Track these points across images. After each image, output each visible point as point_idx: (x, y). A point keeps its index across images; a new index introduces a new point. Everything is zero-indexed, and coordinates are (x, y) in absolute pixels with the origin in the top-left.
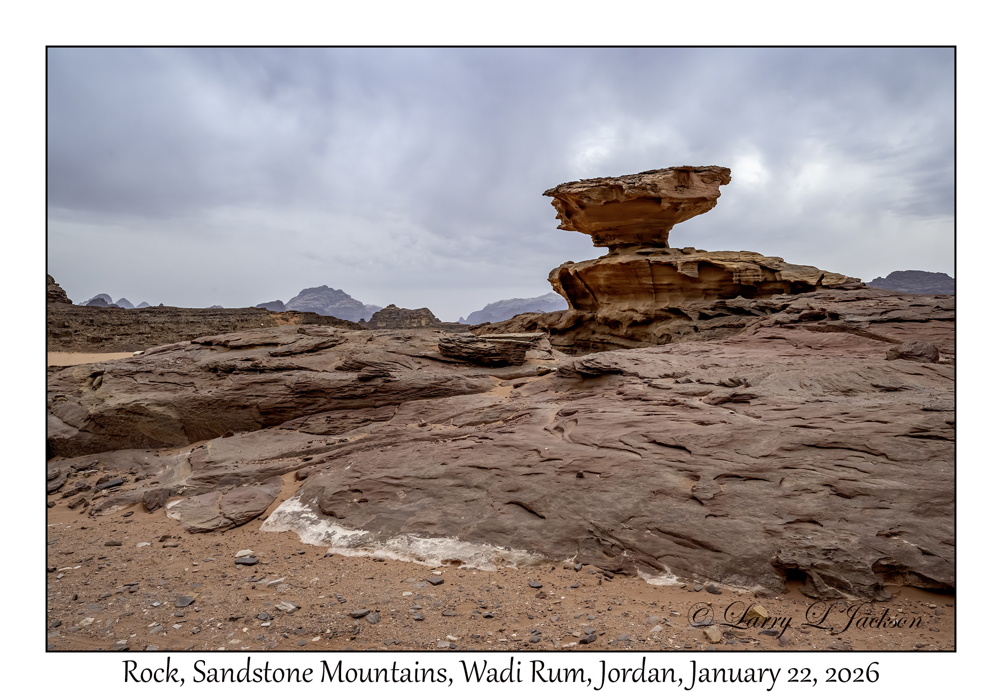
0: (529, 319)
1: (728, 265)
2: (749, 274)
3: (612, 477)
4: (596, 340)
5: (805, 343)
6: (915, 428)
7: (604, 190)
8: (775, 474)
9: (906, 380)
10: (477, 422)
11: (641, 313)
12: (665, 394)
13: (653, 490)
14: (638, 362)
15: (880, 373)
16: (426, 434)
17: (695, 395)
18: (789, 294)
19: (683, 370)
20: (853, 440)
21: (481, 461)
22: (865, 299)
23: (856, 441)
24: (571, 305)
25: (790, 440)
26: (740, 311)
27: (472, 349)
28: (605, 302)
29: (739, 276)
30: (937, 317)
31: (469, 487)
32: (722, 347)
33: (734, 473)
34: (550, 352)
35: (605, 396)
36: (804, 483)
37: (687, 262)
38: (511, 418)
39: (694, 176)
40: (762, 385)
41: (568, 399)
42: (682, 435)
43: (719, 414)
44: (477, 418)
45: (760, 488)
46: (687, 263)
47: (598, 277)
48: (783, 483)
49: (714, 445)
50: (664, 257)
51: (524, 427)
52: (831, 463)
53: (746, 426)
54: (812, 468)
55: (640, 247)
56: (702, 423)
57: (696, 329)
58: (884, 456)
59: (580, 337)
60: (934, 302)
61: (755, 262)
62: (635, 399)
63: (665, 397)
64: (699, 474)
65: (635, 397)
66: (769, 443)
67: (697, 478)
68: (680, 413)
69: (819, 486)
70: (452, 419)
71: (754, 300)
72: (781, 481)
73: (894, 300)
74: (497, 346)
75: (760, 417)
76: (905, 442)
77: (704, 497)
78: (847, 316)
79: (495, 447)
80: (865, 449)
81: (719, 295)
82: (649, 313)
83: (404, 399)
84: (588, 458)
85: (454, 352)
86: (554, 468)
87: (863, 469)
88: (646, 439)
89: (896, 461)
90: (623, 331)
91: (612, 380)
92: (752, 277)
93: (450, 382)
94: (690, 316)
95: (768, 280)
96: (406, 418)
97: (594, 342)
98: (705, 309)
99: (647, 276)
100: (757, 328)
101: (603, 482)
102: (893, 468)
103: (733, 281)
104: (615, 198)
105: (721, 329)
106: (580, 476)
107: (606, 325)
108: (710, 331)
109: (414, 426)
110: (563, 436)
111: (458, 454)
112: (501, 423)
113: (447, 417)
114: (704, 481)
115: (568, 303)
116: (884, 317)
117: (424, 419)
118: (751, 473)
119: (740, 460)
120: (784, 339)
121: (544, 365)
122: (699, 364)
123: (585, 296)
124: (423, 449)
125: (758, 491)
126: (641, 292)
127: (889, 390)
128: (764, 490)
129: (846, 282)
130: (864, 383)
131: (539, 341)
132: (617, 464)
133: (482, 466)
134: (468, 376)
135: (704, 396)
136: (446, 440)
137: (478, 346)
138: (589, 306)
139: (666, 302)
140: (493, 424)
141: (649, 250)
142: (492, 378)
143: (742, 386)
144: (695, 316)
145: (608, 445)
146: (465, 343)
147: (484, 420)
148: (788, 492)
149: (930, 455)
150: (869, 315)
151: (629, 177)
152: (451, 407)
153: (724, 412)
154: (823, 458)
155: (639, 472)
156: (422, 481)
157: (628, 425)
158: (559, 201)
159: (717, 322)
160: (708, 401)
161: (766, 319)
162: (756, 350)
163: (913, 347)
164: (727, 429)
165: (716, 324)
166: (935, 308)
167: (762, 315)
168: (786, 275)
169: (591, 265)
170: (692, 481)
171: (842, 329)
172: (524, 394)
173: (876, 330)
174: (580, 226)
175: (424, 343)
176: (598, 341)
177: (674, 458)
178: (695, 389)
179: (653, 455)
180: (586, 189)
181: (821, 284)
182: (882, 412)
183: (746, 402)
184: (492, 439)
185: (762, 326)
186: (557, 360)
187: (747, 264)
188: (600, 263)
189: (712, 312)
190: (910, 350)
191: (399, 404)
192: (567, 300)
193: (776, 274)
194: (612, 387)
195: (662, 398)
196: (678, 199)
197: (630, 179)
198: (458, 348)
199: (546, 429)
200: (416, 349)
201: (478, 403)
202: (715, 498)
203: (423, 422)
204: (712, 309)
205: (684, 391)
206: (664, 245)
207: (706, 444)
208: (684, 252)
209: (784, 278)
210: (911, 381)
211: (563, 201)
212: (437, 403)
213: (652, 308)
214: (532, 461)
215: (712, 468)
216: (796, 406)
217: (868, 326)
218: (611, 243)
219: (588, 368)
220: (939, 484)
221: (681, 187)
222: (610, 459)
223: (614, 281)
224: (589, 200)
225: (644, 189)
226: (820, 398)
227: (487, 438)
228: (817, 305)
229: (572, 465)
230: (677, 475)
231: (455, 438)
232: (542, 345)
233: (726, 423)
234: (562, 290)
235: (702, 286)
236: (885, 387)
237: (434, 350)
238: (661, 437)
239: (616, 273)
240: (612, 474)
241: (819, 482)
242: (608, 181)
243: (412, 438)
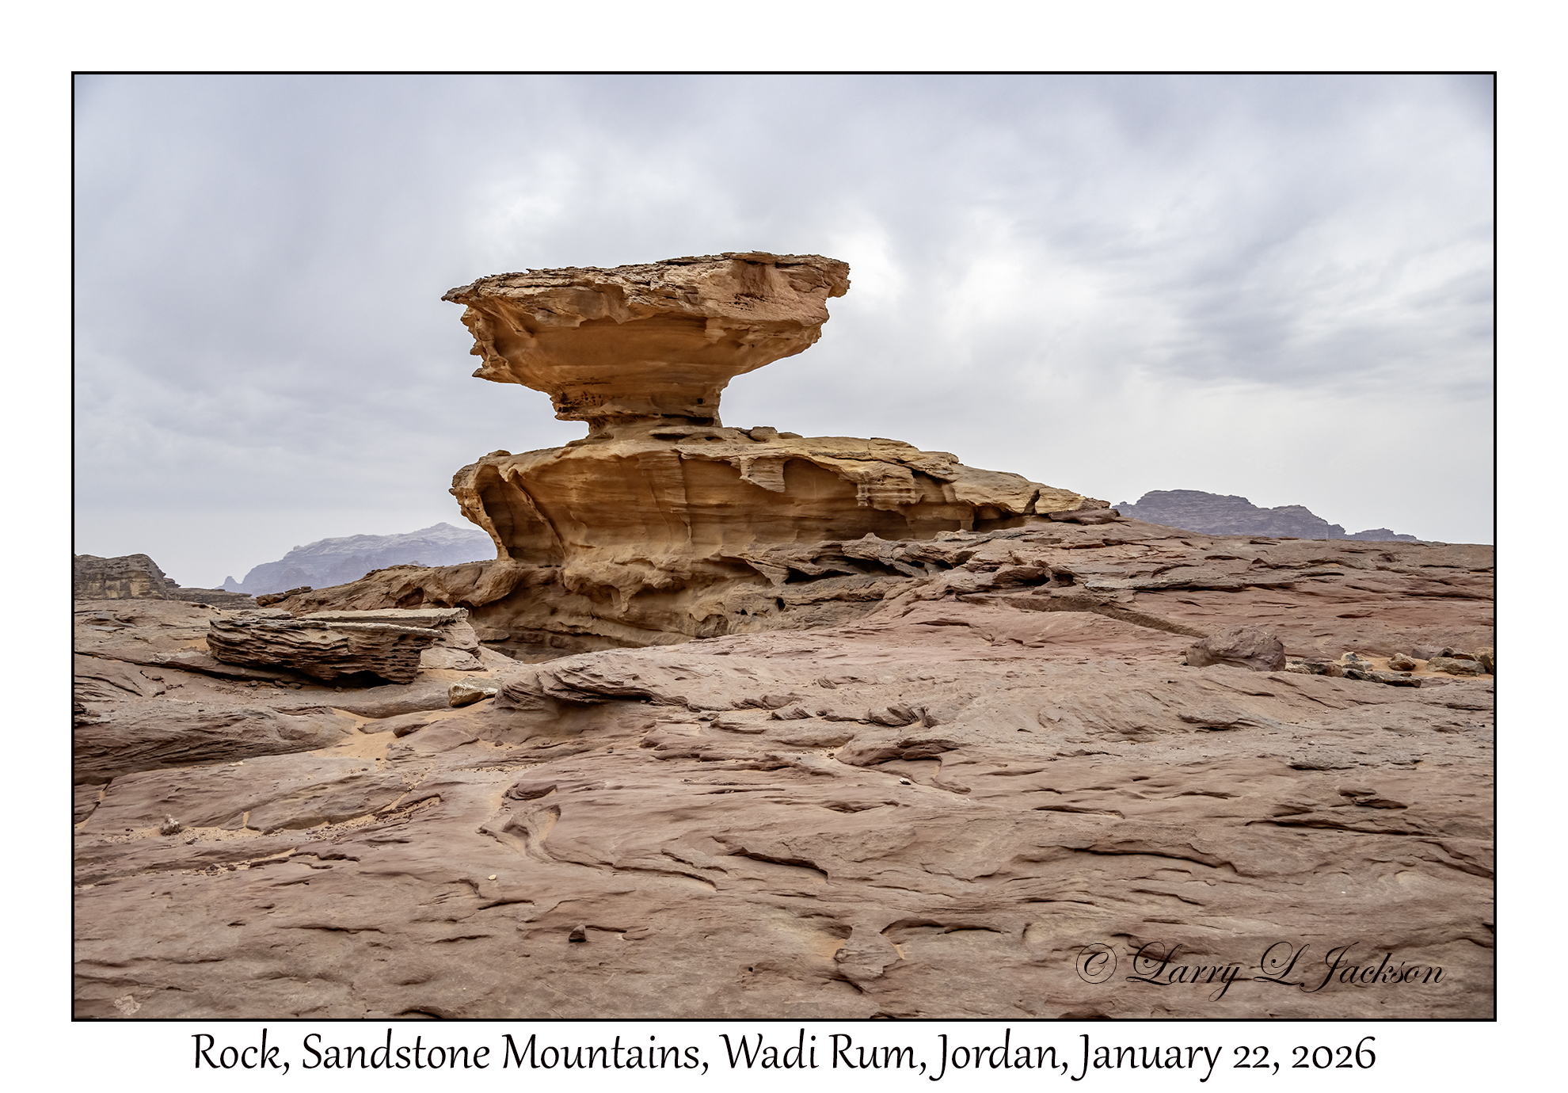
0: (404, 581)
1: (846, 466)
2: (889, 487)
3: (653, 939)
4: (560, 628)
5: (1010, 634)
6: (1283, 806)
7: (581, 295)
8: (1010, 915)
9: (1244, 706)
10: (310, 820)
11: (660, 569)
12: (751, 745)
13: (748, 963)
14: (683, 674)
15: (1191, 692)
16: (183, 854)
17: (816, 745)
18: (969, 531)
19: (784, 692)
20: (1164, 835)
21: (331, 912)
22: (1121, 543)
23: (1170, 838)
24: (503, 549)
25: (1037, 839)
26: (871, 565)
27: (292, 646)
28: (580, 542)
29: (869, 490)
30: (1259, 580)
31: (302, 978)
32: (840, 642)
33: (924, 917)
34: (474, 652)
35: (615, 752)
36: (1072, 932)
37: (759, 458)
38: (393, 807)
39: (774, 273)
40: (961, 720)
41: (527, 759)
42: (805, 834)
43: (879, 786)
44: (311, 810)
45: (982, 949)
46: (760, 460)
47: (565, 488)
48: (1028, 933)
49: (876, 855)
50: (710, 445)
51: (430, 827)
52: (1124, 886)
53: (941, 811)
54: (1085, 898)
55: (658, 422)
56: (844, 808)
57: (780, 603)
58: (1229, 867)
59: (522, 621)
60: (1251, 551)
61: (901, 462)
62: (685, 757)
63: (751, 750)
64: (847, 922)
65: (685, 751)
66: (992, 847)
67: (844, 931)
68: (793, 787)
69: (1103, 937)
70: (246, 815)
71: (899, 542)
72: (1025, 930)
73: (1176, 547)
74: (354, 638)
75: (967, 791)
76: (1266, 837)
77: (862, 974)
78: (1090, 578)
79: (363, 878)
80: (1188, 853)
81: (828, 530)
82: (677, 568)
83: (120, 768)
84: (592, 897)
85: (246, 654)
86: (512, 923)
87: (1190, 896)
88: (722, 846)
89: (1253, 877)
90: (621, 607)
91: (626, 716)
92: (896, 494)
93: (238, 724)
94: (767, 575)
95: (928, 500)
96: (126, 814)
97: (554, 632)
98: (801, 560)
99: (673, 487)
100: (908, 603)
101: (633, 949)
102: (1247, 892)
103: (855, 500)
104: (605, 312)
105: (833, 604)
106: (578, 939)
107: (583, 594)
108: (811, 607)
109: (148, 833)
110: (527, 846)
111: (272, 898)
112: (368, 820)
113: (233, 808)
114: (860, 937)
115: (497, 544)
116: (1161, 580)
117: (176, 815)
118: (962, 916)
119: (934, 887)
120: (967, 625)
121: (468, 684)
122: (818, 677)
123: (534, 527)
124: (178, 889)
125: (978, 955)
126: (657, 522)
127: (1214, 728)
128: (990, 953)
129: (1083, 509)
130: (1164, 713)
131: (450, 627)
132: (662, 906)
133: (334, 924)
134: (283, 710)
135: (836, 747)
136: (235, 864)
137: (307, 639)
138: (544, 550)
139: (714, 544)
140: (349, 823)
141: (679, 429)
142: (341, 715)
143: (917, 724)
144: (778, 576)
145: (636, 863)
146: (273, 631)
147: (327, 813)
148: (1041, 954)
149: (1317, 862)
150: (1131, 577)
151: (636, 270)
152: (243, 785)
153: (886, 782)
154: (1107, 875)
155: (713, 924)
156: (180, 970)
157: (680, 815)
158: (480, 315)
159: (823, 588)
160: (849, 757)
161: (927, 583)
162: (911, 650)
163: (1236, 639)
164: (903, 819)
165: (824, 593)
166: (1254, 562)
167: (918, 575)
168: (964, 490)
169: (551, 459)
170: (833, 939)
171: (1081, 604)
172: (421, 750)
173: (1148, 606)
174: (526, 371)
175: (171, 632)
176: (565, 630)
177: (789, 888)
178: (817, 733)
179: (742, 883)
180: (542, 290)
181: (1034, 510)
182: (1213, 775)
183: (932, 758)
184: (353, 859)
185: (918, 597)
186: (492, 671)
187: (885, 466)
188: (572, 456)
189: (813, 566)
190: (1230, 645)
191: (108, 781)
192: (494, 537)
193: (945, 487)
194: (628, 731)
195: (746, 753)
196: (739, 321)
197: (638, 274)
198: (258, 644)
199: (485, 832)
200: (150, 647)
201: (309, 773)
202: (887, 975)
203: (173, 822)
204: (814, 561)
205: (792, 738)
206: (710, 420)
207: (859, 855)
208: (753, 436)
209: (960, 497)
210: (1252, 708)
211: (489, 314)
212: (206, 775)
213: (685, 557)
214: (460, 908)
215: (876, 907)
216: (1039, 766)
217: (1131, 598)
218: (596, 412)
219: (572, 688)
220: (1340, 923)
221: (747, 296)
222: (646, 895)
223: (599, 496)
224: (549, 316)
225: (669, 296)
226: (1087, 748)
227: (342, 857)
228: (1030, 556)
229: (557, 914)
230: (799, 926)
231: (258, 859)
232: (456, 636)
233: (896, 804)
234: (483, 516)
235: (793, 511)
236: (1205, 722)
237: (194, 649)
238: (757, 840)
239: (606, 478)
240: (652, 930)
241: (1103, 930)
242: (590, 276)
243: (148, 864)
